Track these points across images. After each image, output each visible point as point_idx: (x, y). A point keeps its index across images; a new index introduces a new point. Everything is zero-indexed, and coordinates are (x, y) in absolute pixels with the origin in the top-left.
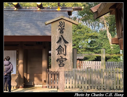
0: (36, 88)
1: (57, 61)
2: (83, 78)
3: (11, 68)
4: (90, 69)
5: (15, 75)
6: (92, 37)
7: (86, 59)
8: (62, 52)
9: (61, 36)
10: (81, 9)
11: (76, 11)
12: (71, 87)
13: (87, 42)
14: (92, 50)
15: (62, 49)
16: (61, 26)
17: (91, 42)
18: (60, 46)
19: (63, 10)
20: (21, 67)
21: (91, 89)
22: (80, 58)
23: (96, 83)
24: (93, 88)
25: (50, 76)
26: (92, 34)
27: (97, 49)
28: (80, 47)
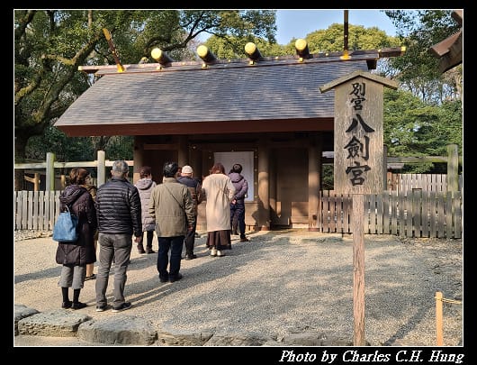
0: (296, 230)
1: (347, 172)
2: (402, 213)
3: (244, 188)
4: (418, 192)
5: (252, 203)
6: (422, 117)
7: (407, 169)
8: (359, 153)
9: (358, 115)
10: (399, 53)
11: (385, 59)
12: (373, 231)
13: (412, 130)
14: (422, 149)
15: (358, 145)
16: (356, 94)
17: (421, 131)
18: (354, 139)
19: (355, 57)
20: (264, 185)
21: (421, 237)
22: (393, 167)
23: (433, 223)
24: (425, 234)
25: (325, 205)
26: (424, 111)
27: (435, 145)
28: (393, 142)
